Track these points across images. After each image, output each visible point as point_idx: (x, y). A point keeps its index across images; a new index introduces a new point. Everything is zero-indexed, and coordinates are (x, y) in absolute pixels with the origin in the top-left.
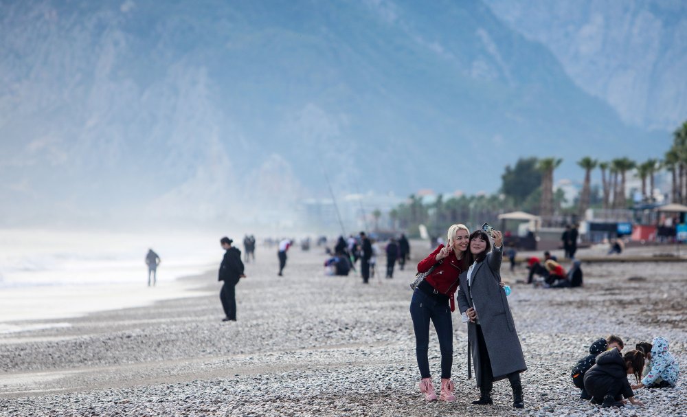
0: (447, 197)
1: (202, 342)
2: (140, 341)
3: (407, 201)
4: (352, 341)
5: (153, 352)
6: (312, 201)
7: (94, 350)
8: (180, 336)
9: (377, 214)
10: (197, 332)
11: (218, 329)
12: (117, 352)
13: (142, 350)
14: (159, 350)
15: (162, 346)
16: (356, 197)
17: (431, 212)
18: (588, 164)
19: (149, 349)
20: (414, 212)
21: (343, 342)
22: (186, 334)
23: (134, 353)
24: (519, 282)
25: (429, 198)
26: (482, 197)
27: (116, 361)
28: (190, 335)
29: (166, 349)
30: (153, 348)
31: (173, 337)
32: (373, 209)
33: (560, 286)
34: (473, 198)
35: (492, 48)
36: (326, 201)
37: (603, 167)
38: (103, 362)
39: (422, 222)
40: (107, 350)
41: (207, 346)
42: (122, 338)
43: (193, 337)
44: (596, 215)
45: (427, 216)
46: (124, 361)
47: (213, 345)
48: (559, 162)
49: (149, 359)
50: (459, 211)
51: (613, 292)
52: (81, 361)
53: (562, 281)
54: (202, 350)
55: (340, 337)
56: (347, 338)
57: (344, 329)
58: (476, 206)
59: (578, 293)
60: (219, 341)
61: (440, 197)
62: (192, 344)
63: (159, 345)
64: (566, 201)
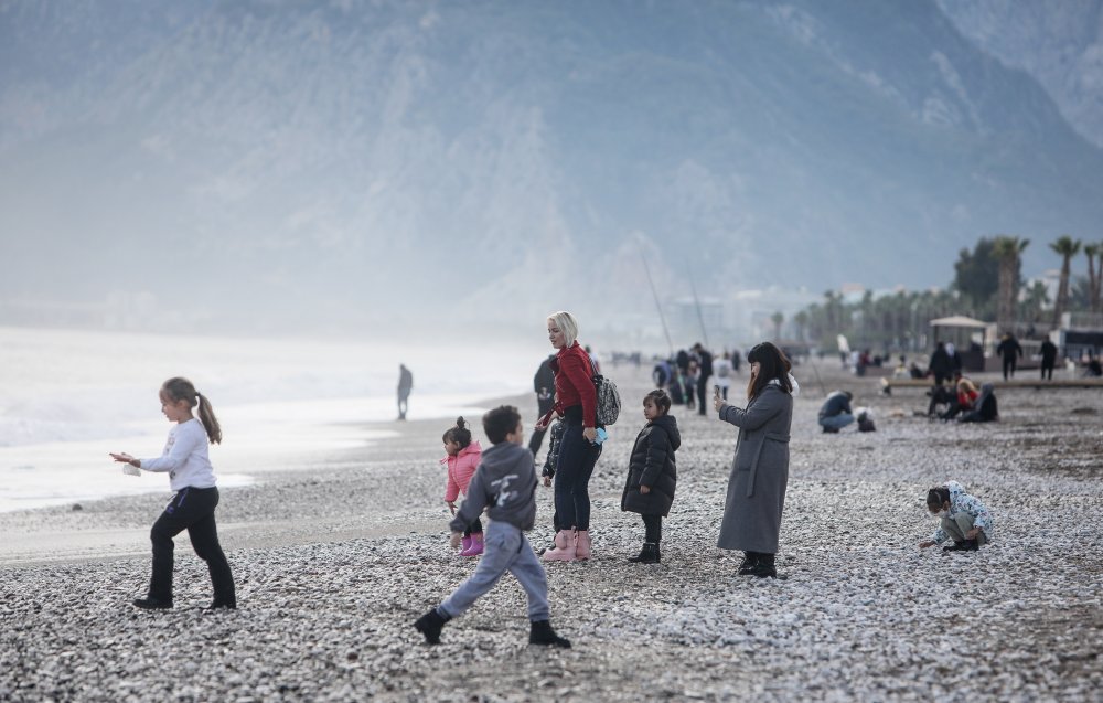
0: (877, 296)
1: (411, 490)
2: (327, 489)
3: (822, 301)
4: (612, 490)
5: (341, 504)
6: (689, 300)
7: (263, 501)
8: (384, 482)
9: (778, 319)
10: (408, 478)
11: (438, 474)
12: (293, 504)
13: (327, 501)
14: (350, 501)
15: (356, 496)
16: (755, 294)
17: (856, 315)
18: (1066, 248)
19: (337, 500)
20: (831, 317)
21: (599, 492)
22: (392, 480)
23: (315, 506)
24: (917, 414)
25: (854, 297)
26: (928, 294)
27: (288, 515)
28: (398, 482)
29: (359, 500)
30: (343, 499)
31: (374, 484)
32: (772, 312)
33: (966, 420)
34: (915, 296)
35: (953, 80)
36: (708, 300)
37: (1090, 251)
38: (270, 516)
39: (842, 331)
40: (281, 501)
41: (415, 496)
42: (304, 485)
43: (400, 484)
44: (1073, 321)
45: (850, 321)
46: (299, 515)
47: (425, 495)
48: (1025, 243)
49: (333, 513)
50: (895, 315)
51: (1034, 428)
52: (242, 516)
53: (968, 413)
54: (407, 501)
55: (598, 485)
56: (607, 486)
57: (606, 475)
58: (919, 308)
59: (985, 429)
60: (433, 490)
61: (869, 294)
62: (396, 493)
63: (352, 494)
64: (1047, 301)
